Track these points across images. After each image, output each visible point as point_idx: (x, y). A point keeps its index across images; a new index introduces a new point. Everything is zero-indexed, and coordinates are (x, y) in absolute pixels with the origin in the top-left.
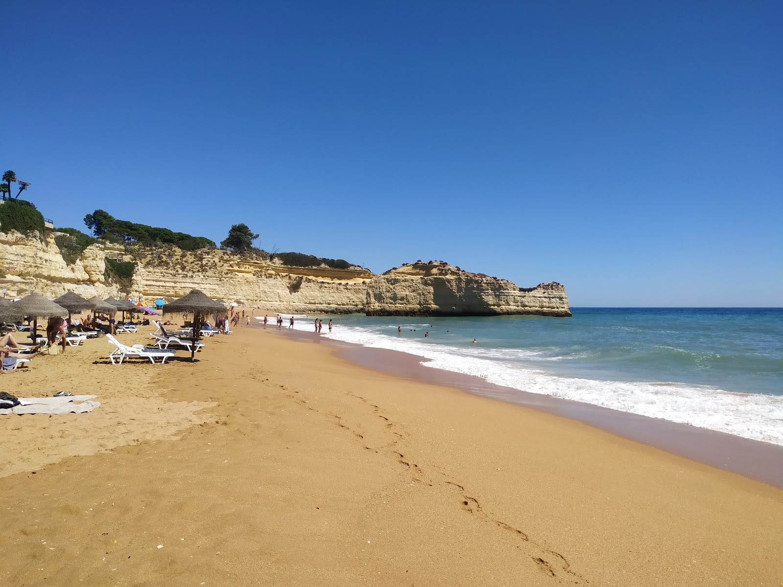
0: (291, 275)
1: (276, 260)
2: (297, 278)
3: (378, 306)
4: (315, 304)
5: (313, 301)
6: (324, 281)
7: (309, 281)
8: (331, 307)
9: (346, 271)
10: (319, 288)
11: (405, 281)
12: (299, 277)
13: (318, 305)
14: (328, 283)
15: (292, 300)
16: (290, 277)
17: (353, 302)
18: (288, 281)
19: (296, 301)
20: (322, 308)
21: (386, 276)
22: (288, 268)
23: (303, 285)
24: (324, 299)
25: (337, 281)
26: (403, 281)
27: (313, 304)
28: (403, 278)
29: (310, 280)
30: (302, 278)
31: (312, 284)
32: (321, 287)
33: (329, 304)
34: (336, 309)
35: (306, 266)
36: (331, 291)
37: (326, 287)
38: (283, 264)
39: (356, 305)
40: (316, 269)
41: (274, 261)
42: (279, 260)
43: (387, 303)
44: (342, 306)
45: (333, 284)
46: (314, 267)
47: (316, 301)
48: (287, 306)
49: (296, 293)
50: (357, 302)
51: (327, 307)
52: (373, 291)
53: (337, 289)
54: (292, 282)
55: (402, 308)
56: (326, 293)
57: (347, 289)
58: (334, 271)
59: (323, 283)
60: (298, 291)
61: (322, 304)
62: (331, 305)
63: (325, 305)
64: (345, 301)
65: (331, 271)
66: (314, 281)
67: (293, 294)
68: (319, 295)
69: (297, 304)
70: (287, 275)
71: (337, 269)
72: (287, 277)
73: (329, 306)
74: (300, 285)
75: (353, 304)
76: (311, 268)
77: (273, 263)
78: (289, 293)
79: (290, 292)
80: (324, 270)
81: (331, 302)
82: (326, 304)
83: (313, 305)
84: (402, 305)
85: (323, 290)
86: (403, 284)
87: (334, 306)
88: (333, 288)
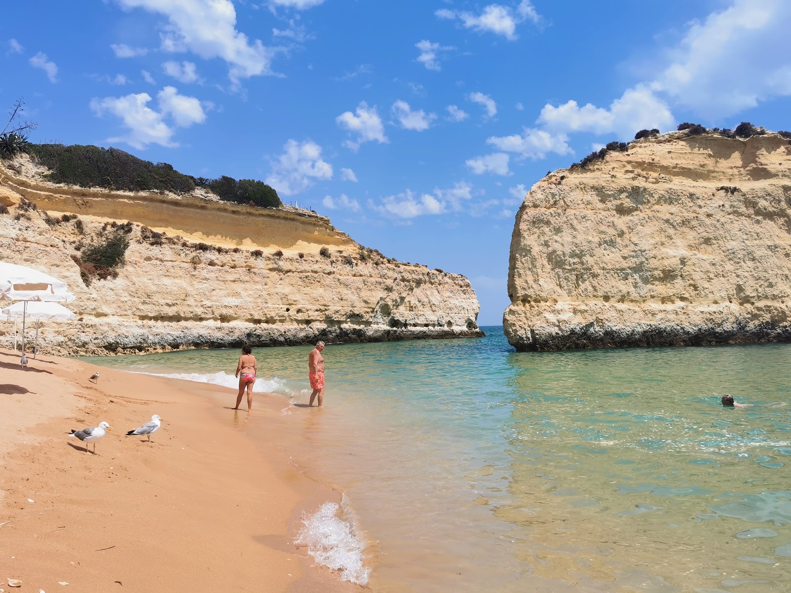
0: (81, 217)
1: (22, 161)
2: (109, 228)
3: (575, 311)
4: (177, 318)
5: (171, 311)
6: (208, 242)
7: (157, 240)
8: (232, 331)
9: (272, 216)
10: (189, 266)
11: (671, 198)
12: (114, 225)
13: (190, 324)
14: (219, 250)
15: (93, 305)
16: (79, 225)
17: (299, 311)
18: (72, 238)
19: (105, 309)
20: (204, 332)
21: (588, 178)
22: (75, 193)
23: (134, 250)
24: (208, 303)
25: (249, 246)
26: (661, 200)
27: (171, 319)
28: (662, 188)
29: (156, 235)
30: (127, 229)
31: (166, 251)
32: (195, 262)
33: (224, 319)
34: (249, 335)
35: (143, 189)
36: (230, 277)
37: (212, 264)
38: (52, 178)
39: (308, 322)
40: (176, 203)
41: (16, 162)
42: (37, 164)
43: (606, 298)
44: (264, 325)
45: (237, 255)
46: (171, 196)
47: (183, 310)
48: (73, 331)
49: (109, 282)
50: (310, 313)
51: (219, 329)
52: (546, 244)
53: (249, 269)
54: (87, 241)
55: (672, 317)
56: (215, 284)
57: (279, 270)
58: (234, 212)
59: (203, 248)
60: (115, 275)
61: (201, 319)
62: (233, 324)
63: (211, 323)
64: (275, 308)
65: (225, 210)
66: (170, 241)
67: (96, 282)
68: (189, 289)
69: (113, 320)
70: (66, 219)
71: (243, 208)
72: (70, 226)
73: (225, 324)
74: (121, 254)
75: (300, 316)
76: (159, 197)
77: (11, 167)
78: (80, 280)
79: (83, 275)
80: (204, 205)
81: (230, 312)
82: (215, 319)
83: (174, 324)
84: (669, 307)
85: (204, 271)
86: (665, 210)
87: (241, 327)
88: (234, 267)
